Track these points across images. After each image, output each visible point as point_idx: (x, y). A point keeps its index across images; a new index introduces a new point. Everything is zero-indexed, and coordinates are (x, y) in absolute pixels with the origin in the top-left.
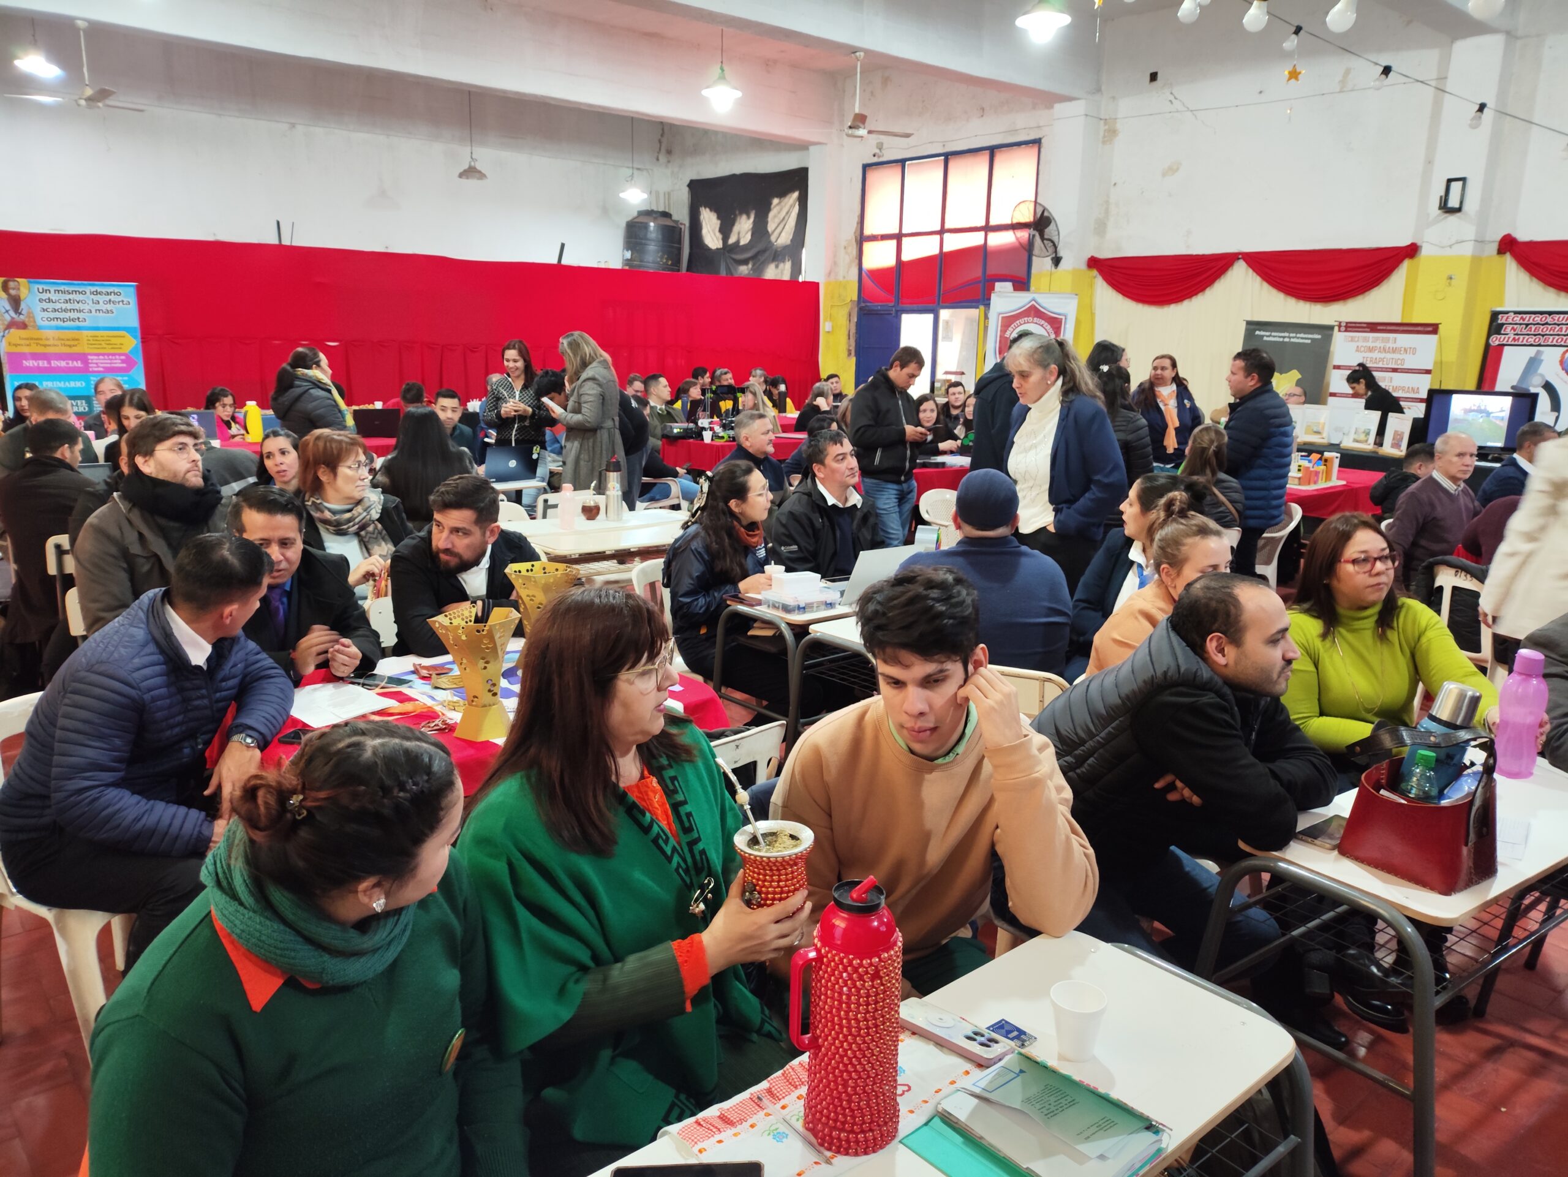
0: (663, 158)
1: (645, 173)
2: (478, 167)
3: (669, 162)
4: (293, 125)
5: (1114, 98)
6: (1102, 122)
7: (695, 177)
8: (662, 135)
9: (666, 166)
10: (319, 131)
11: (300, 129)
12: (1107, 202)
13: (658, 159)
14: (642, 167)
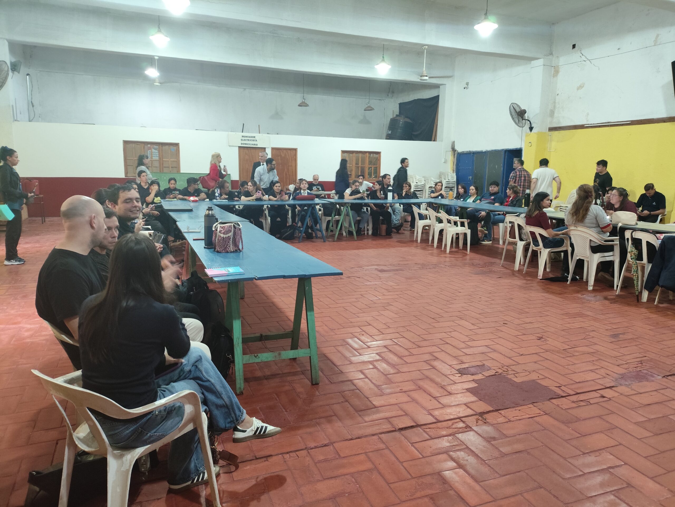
0: (390, 95)
1: (383, 101)
2: (306, 102)
3: (393, 96)
5: (558, 57)
6: (553, 68)
7: (402, 102)
8: (390, 86)
9: (391, 98)
10: (254, 91)
11: (247, 91)
12: (555, 102)
13: (388, 96)
14: (381, 99)
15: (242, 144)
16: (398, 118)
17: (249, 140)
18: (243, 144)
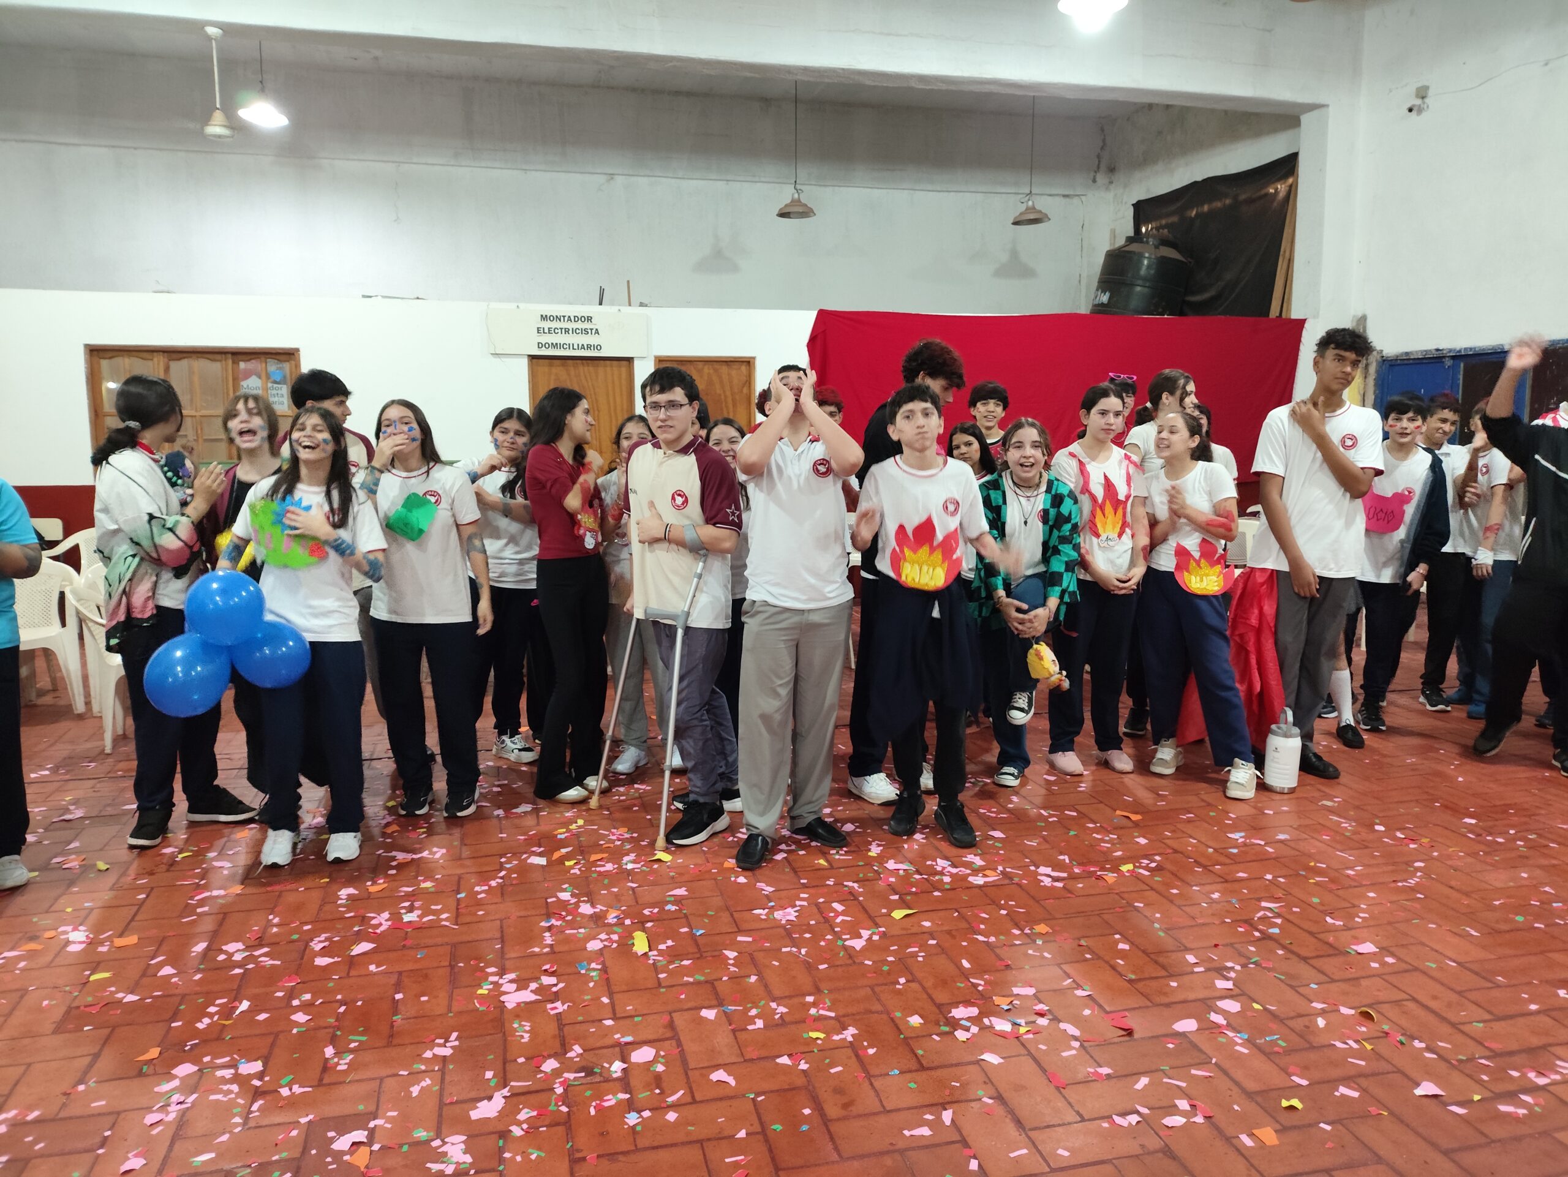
0: (1101, 178)
1: (1076, 200)
2: (803, 201)
3: (1111, 183)
4: (612, 176)
7: (1143, 196)
8: (1102, 148)
9: (1107, 189)
10: (642, 181)
11: (620, 180)
13: (1094, 181)
14: (1071, 193)
15: (540, 345)
16: (1134, 247)
17: (567, 331)
18: (546, 345)
